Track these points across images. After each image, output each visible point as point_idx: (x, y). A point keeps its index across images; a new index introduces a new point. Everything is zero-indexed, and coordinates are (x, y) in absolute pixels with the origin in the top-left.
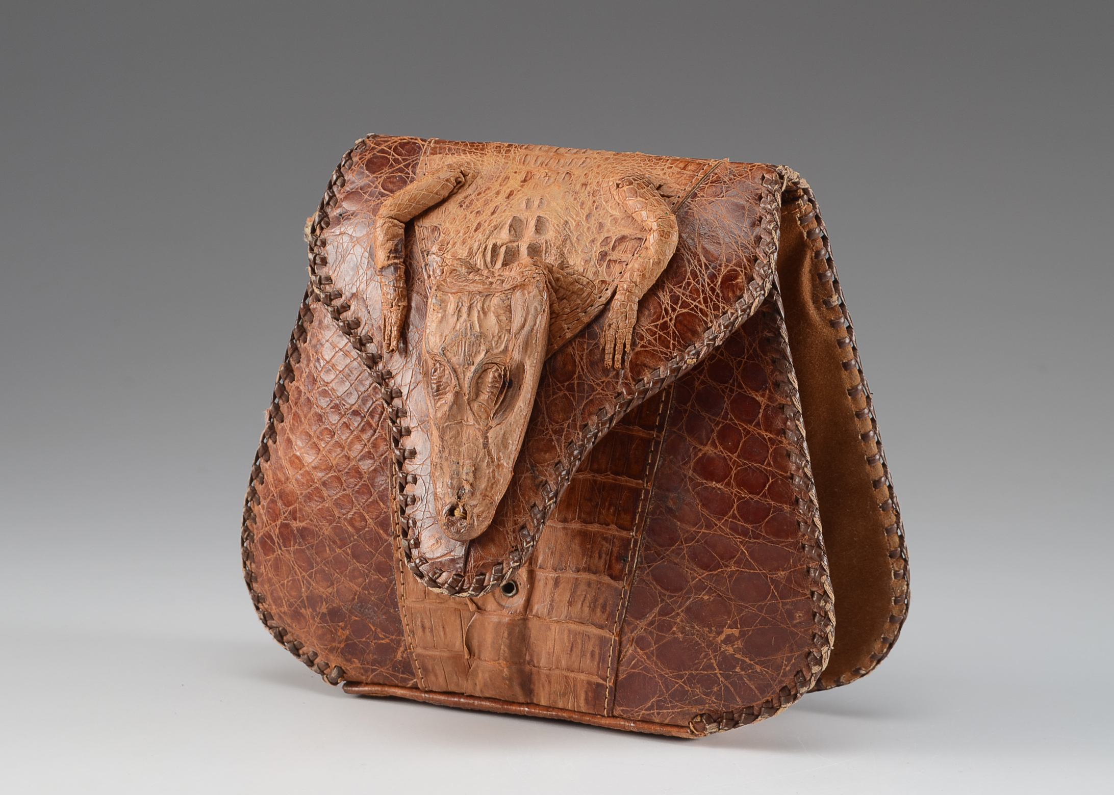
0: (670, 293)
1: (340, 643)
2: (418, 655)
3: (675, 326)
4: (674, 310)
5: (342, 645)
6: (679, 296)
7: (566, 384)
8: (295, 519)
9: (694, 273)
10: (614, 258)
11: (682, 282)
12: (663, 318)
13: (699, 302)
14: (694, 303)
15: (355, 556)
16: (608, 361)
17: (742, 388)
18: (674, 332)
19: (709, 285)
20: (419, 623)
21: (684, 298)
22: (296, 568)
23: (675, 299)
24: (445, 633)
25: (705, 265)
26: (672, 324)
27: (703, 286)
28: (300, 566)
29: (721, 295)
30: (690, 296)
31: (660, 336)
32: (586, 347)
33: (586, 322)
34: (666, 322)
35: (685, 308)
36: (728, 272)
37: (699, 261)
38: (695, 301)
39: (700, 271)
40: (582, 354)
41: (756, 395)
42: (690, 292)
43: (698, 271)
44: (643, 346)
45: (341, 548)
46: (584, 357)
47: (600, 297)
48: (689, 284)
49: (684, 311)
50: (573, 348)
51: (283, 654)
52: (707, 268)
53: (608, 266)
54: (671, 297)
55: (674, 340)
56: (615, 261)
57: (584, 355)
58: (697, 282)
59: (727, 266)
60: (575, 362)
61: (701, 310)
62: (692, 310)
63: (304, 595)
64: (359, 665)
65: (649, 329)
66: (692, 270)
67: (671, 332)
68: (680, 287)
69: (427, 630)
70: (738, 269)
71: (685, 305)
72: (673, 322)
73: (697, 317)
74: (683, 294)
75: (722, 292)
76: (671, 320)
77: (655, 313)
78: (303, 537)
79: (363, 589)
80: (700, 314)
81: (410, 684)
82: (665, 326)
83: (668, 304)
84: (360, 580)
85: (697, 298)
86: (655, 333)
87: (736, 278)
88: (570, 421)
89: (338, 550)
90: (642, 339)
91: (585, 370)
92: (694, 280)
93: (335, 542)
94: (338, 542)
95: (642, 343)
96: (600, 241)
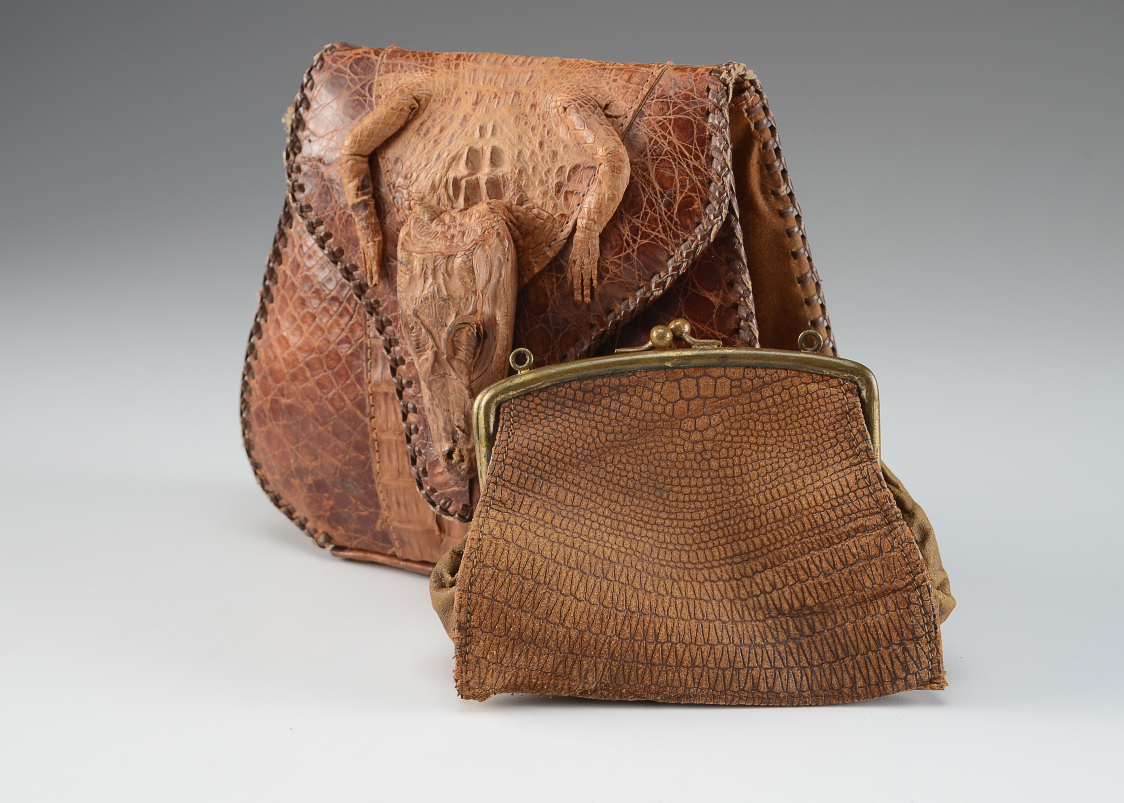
0: (629, 224)
1: (326, 511)
2: (395, 529)
3: (638, 257)
4: (635, 241)
5: (328, 514)
6: (638, 227)
7: (541, 316)
9: (649, 202)
10: (571, 189)
11: (639, 212)
12: (625, 250)
13: (659, 232)
14: (654, 233)
15: (336, 434)
16: (578, 297)
18: (638, 263)
19: (666, 214)
21: (644, 229)
22: (285, 441)
23: (635, 230)
25: (660, 192)
26: (634, 255)
27: (660, 215)
29: (679, 223)
30: (649, 226)
31: (625, 268)
32: (555, 281)
33: (551, 256)
34: (629, 254)
35: (645, 238)
36: (683, 198)
37: (654, 188)
38: (654, 231)
39: (656, 200)
40: (553, 288)
42: (649, 222)
43: (653, 200)
44: (609, 279)
45: (322, 425)
46: (555, 291)
47: (562, 231)
48: (646, 214)
49: (645, 241)
50: (543, 281)
52: (662, 196)
53: (566, 199)
54: (631, 228)
55: (639, 270)
56: (572, 192)
57: (555, 288)
58: (654, 211)
59: (681, 192)
60: (546, 295)
61: (661, 239)
62: (653, 240)
63: (293, 467)
64: (344, 532)
65: (614, 262)
66: (647, 199)
67: (635, 263)
68: (638, 218)
70: (693, 195)
71: (645, 236)
72: (635, 253)
73: (658, 247)
74: (642, 225)
75: (680, 220)
76: (633, 251)
77: (617, 245)
78: (291, 415)
79: (343, 465)
80: (661, 244)
82: (628, 258)
83: (628, 235)
84: (340, 456)
85: (656, 228)
86: (620, 265)
87: (693, 204)
88: (549, 353)
89: (320, 428)
90: (608, 272)
91: (557, 304)
92: (651, 210)
93: (317, 420)
94: (321, 420)
95: (608, 276)
96: (556, 171)
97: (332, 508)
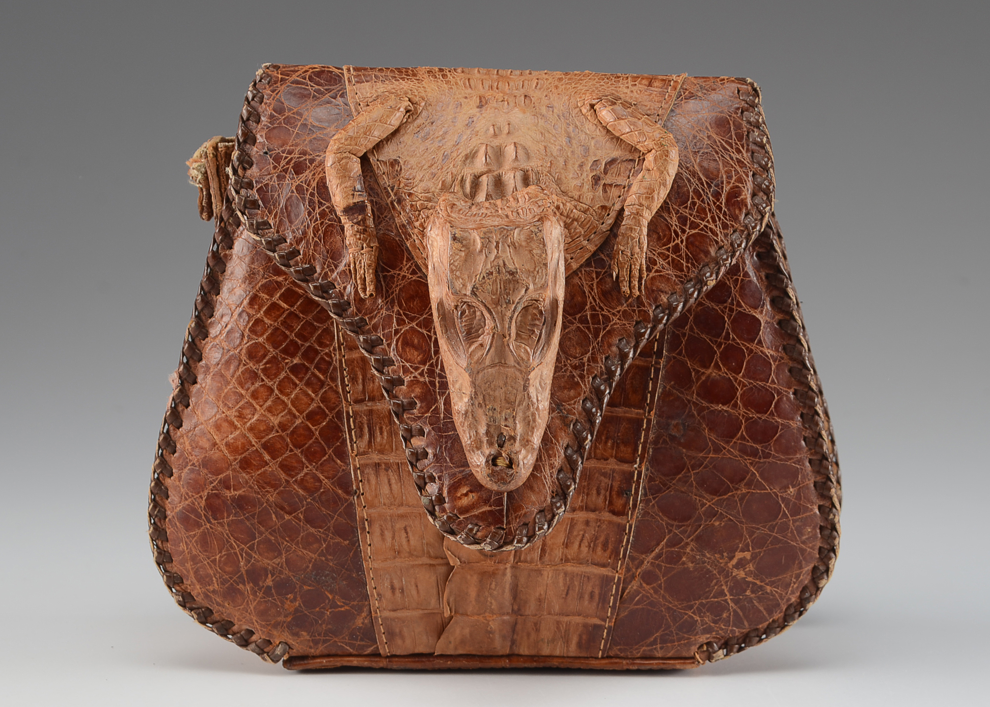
0: (676, 214)
1: (286, 616)
2: (385, 619)
3: (687, 247)
4: (684, 231)
5: (289, 619)
6: (687, 217)
7: (578, 316)
8: (228, 488)
9: (696, 192)
10: (608, 181)
11: (687, 202)
12: (674, 241)
13: (708, 221)
14: (704, 223)
15: (308, 521)
16: (625, 289)
17: (741, 306)
18: (687, 255)
19: (715, 203)
20: (387, 584)
21: (692, 219)
22: (232, 541)
23: (683, 220)
24: (418, 592)
25: (707, 183)
26: (683, 246)
27: (708, 204)
28: (236, 539)
29: (727, 213)
30: (697, 216)
31: (673, 259)
32: (594, 277)
33: (592, 250)
34: (677, 244)
35: (695, 228)
36: (731, 189)
37: (700, 179)
38: (703, 221)
39: (703, 190)
40: (592, 284)
41: (756, 312)
42: (697, 212)
43: (700, 190)
44: (657, 271)
45: (290, 513)
46: (595, 287)
47: (603, 224)
48: (694, 204)
49: (694, 232)
50: (580, 278)
51: (207, 637)
52: (709, 186)
53: (605, 191)
54: (679, 218)
55: (687, 262)
56: (611, 185)
57: (595, 285)
58: (702, 201)
59: (729, 183)
60: (585, 292)
61: (711, 229)
62: (702, 229)
63: (243, 570)
64: (308, 638)
65: (661, 253)
66: (694, 189)
67: (684, 255)
68: (686, 207)
69: (397, 592)
70: (740, 185)
71: (694, 226)
72: (684, 244)
73: (708, 237)
74: (691, 215)
75: (729, 210)
76: (682, 242)
77: (665, 236)
78: (241, 508)
79: (319, 556)
80: (711, 234)
81: (369, 651)
82: (676, 249)
83: (676, 226)
84: (315, 546)
85: (705, 218)
86: (668, 257)
87: (740, 194)
88: (589, 354)
89: (287, 517)
90: (656, 264)
91: (598, 300)
92: (699, 200)
93: (282, 508)
94: (286, 506)
95: (656, 268)
96: (590, 165)
97: (296, 610)
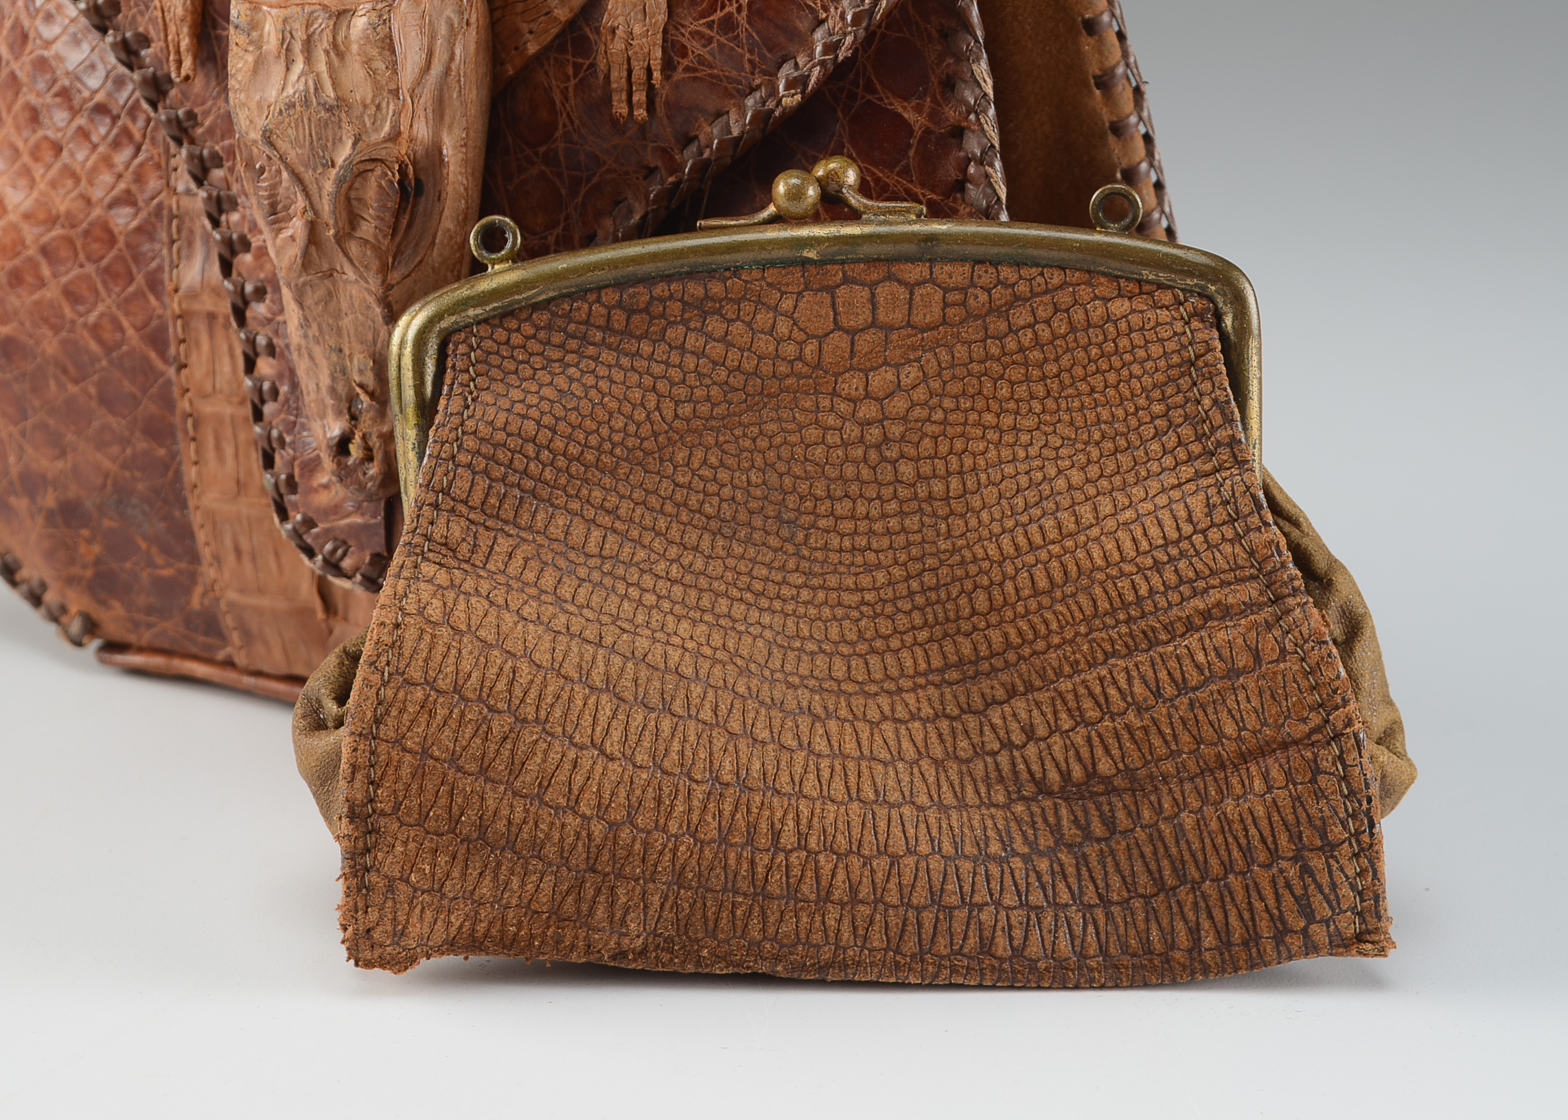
1: (83, 567)
3: (749, 22)
5: (89, 574)
7: (542, 150)
12: (723, 7)
15: (105, 402)
16: (620, 108)
18: (750, 36)
26: (742, 19)
31: (721, 46)
32: (571, 72)
33: (563, 19)
34: (730, 15)
40: (566, 88)
41: (904, 109)
44: (687, 69)
45: (76, 381)
46: (571, 94)
50: (546, 73)
55: (751, 51)
57: (571, 89)
60: (553, 103)
64: (123, 614)
65: (697, 32)
67: (743, 36)
72: (744, 13)
76: (739, 10)
79: (121, 468)
82: (728, 24)
84: (115, 450)
86: (710, 40)
88: (559, 230)
89: (72, 389)
90: (684, 55)
91: (577, 122)
93: (65, 371)
94: (72, 371)
95: (685, 62)
97: (98, 562)
